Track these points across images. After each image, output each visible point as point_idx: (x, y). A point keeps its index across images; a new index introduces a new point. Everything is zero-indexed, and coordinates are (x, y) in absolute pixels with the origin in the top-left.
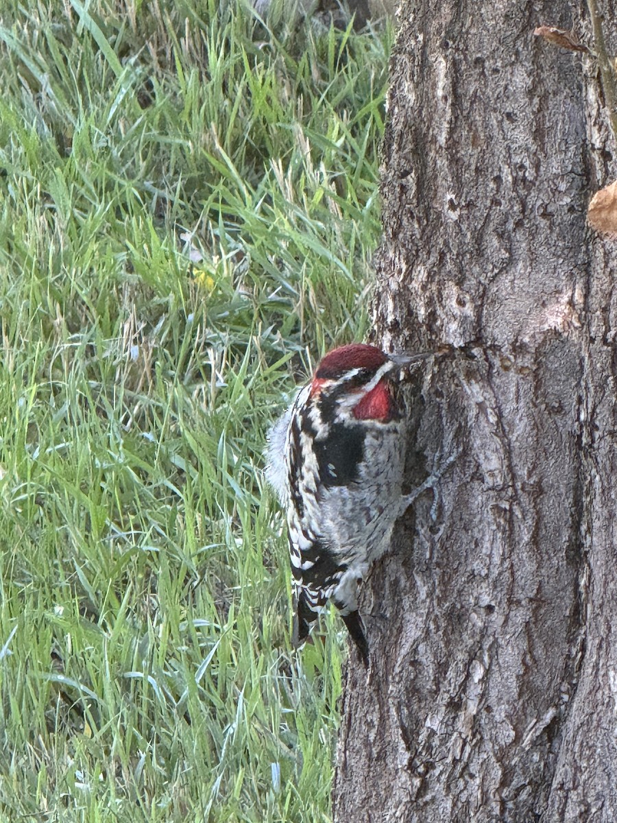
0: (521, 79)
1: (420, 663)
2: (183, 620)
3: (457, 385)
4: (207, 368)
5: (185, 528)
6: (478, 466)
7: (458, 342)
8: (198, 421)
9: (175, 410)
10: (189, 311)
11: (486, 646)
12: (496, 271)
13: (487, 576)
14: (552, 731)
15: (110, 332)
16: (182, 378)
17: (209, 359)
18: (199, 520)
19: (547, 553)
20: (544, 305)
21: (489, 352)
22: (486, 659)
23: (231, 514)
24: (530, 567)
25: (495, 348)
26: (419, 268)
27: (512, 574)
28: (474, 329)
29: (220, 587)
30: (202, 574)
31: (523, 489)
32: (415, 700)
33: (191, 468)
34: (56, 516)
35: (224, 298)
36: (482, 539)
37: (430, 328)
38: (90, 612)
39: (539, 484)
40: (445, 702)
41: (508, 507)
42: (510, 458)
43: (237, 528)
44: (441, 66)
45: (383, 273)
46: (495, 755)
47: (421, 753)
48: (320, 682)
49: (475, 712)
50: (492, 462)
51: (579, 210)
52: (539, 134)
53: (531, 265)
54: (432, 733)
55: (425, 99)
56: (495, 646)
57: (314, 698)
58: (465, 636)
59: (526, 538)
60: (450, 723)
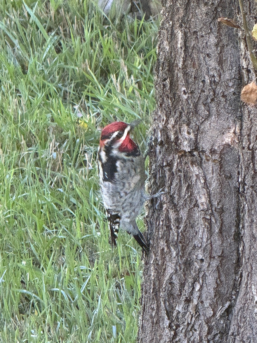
0: (213, 40)
1: (173, 283)
2: (76, 266)
3: (187, 167)
4: (85, 161)
5: (76, 228)
6: (197, 201)
7: (188, 149)
8: (81, 183)
9: (72, 179)
10: (77, 138)
11: (201, 276)
12: (203, 120)
13: (201, 247)
14: (229, 311)
15: (44, 147)
16: (74, 165)
17: (85, 158)
18: (82, 225)
19: (226, 237)
20: (223, 133)
21: (201, 153)
22: (201, 281)
23: (95, 222)
24: (219, 243)
25: (203, 152)
26: (171, 119)
27: (211, 246)
28: (194, 144)
29: (91, 253)
30: (83, 247)
31: (215, 210)
32: (171, 299)
33: (79, 203)
34: (22, 223)
35: (92, 132)
36: (199, 231)
37: (176, 143)
38: (37, 264)
39: (222, 208)
40: (184, 299)
41: (209, 218)
42: (210, 198)
43: (98, 228)
44: (180, 35)
45: (156, 121)
46: (205, 322)
47: (174, 321)
48: (133, 292)
49: (196, 304)
50: (203, 200)
51: (237, 94)
52: (220, 62)
53: (218, 117)
54: (179, 312)
55: (173, 48)
56: (204, 276)
57: (130, 299)
58: (192, 272)
59: (217, 231)
60: (186, 308)
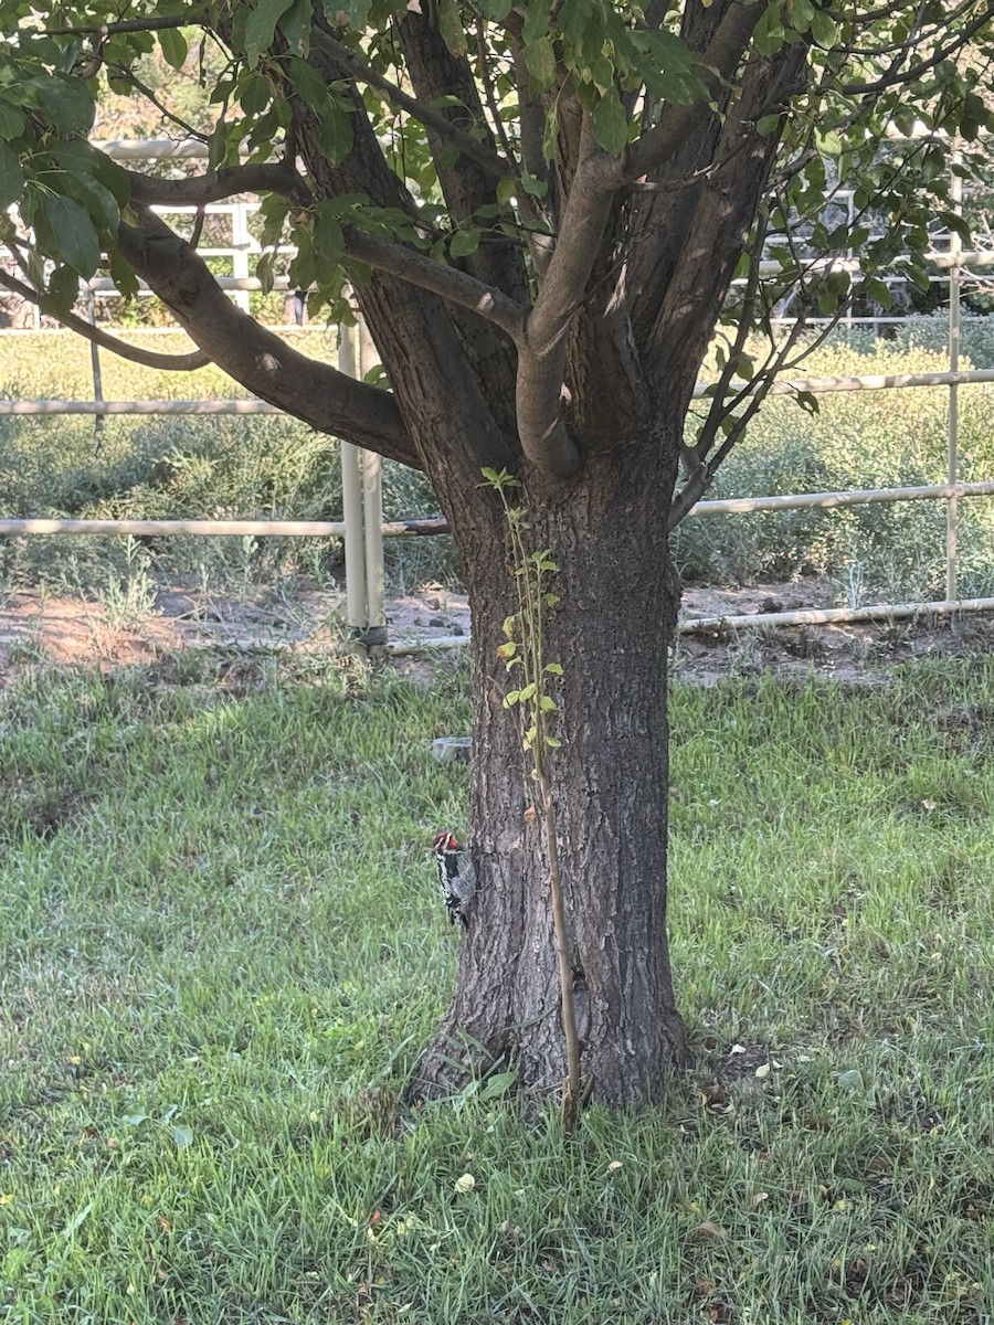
0: (506, 780)
1: (480, 941)
2: (418, 928)
3: (489, 864)
6: (495, 886)
7: (489, 852)
11: (498, 935)
12: (500, 832)
13: (498, 916)
14: (517, 959)
15: (398, 848)
19: (515, 910)
20: (513, 841)
21: (498, 854)
22: (498, 939)
24: (510, 914)
25: (500, 853)
26: (479, 832)
27: (505, 915)
28: (494, 848)
31: (508, 892)
32: (479, 951)
34: (383, 899)
36: (497, 906)
37: (482, 848)
38: (392, 926)
39: (512, 891)
40: (487, 951)
41: (504, 897)
42: (504, 884)
44: (484, 776)
46: (501, 965)
47: (481, 965)
49: (495, 954)
50: (499, 885)
51: (522, 815)
52: (511, 795)
53: (509, 830)
54: (484, 960)
55: (480, 785)
56: (501, 936)
58: (492, 933)
59: (509, 905)
60: (489, 957)
